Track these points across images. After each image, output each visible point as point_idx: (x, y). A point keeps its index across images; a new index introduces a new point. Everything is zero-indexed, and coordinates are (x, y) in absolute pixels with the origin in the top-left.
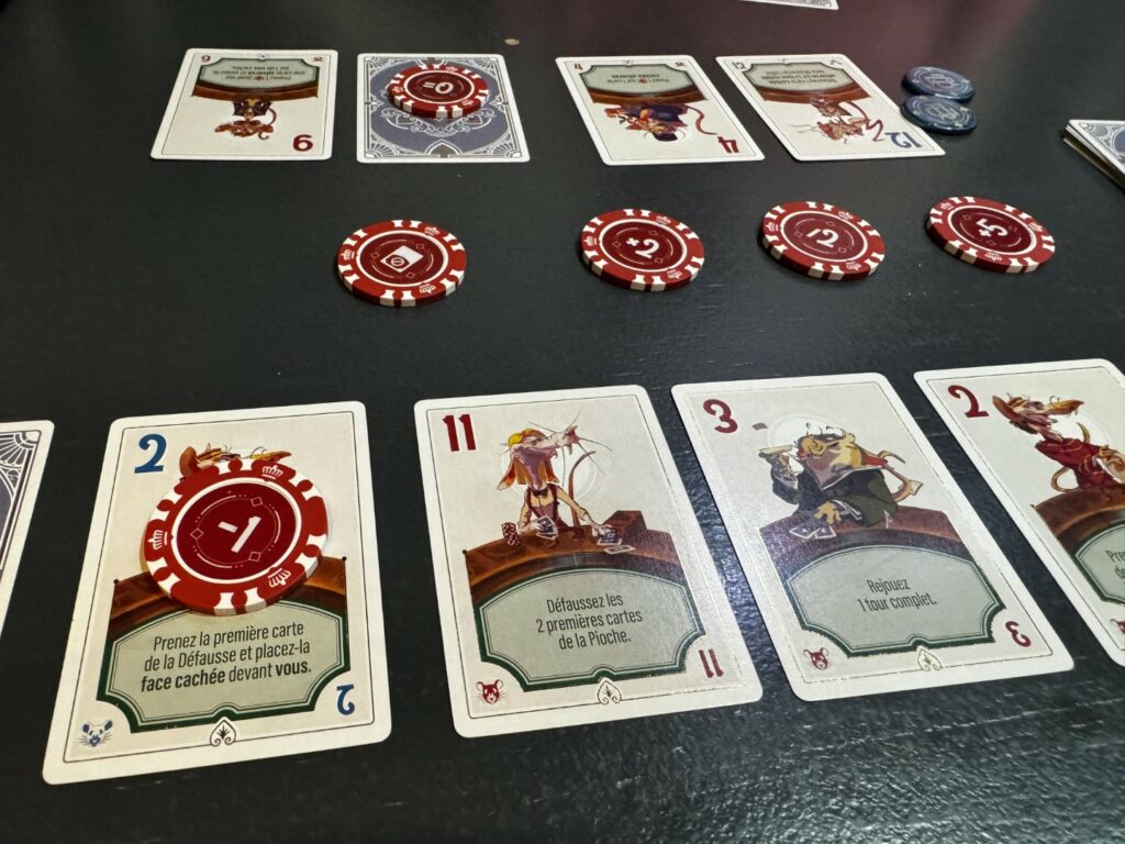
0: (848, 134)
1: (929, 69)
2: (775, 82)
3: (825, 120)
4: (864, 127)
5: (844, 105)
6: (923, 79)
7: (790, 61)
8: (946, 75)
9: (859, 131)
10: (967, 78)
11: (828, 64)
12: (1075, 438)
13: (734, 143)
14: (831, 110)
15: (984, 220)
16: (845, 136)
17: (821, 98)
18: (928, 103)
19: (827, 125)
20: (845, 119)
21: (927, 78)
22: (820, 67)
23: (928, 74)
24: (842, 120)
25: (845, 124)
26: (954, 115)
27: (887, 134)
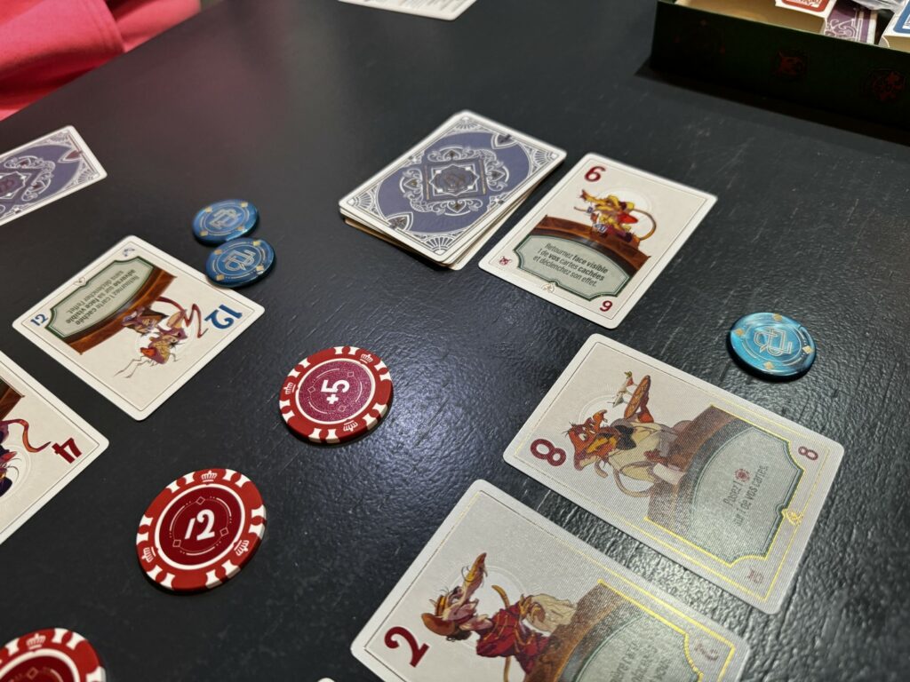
0: (173, 345)
1: (209, 210)
2: (82, 320)
3: (145, 342)
4: (183, 324)
5: (157, 306)
6: (209, 227)
7: (87, 278)
8: (226, 208)
9: (181, 335)
10: (244, 199)
11: (123, 258)
12: (498, 611)
13: (71, 443)
14: (146, 322)
15: (326, 382)
16: (172, 350)
17: (131, 312)
18: (224, 256)
19: (151, 347)
20: (163, 324)
21: (212, 223)
22: (116, 268)
23: (211, 217)
24: (161, 330)
25: (165, 333)
26: (249, 257)
27: (206, 319)
